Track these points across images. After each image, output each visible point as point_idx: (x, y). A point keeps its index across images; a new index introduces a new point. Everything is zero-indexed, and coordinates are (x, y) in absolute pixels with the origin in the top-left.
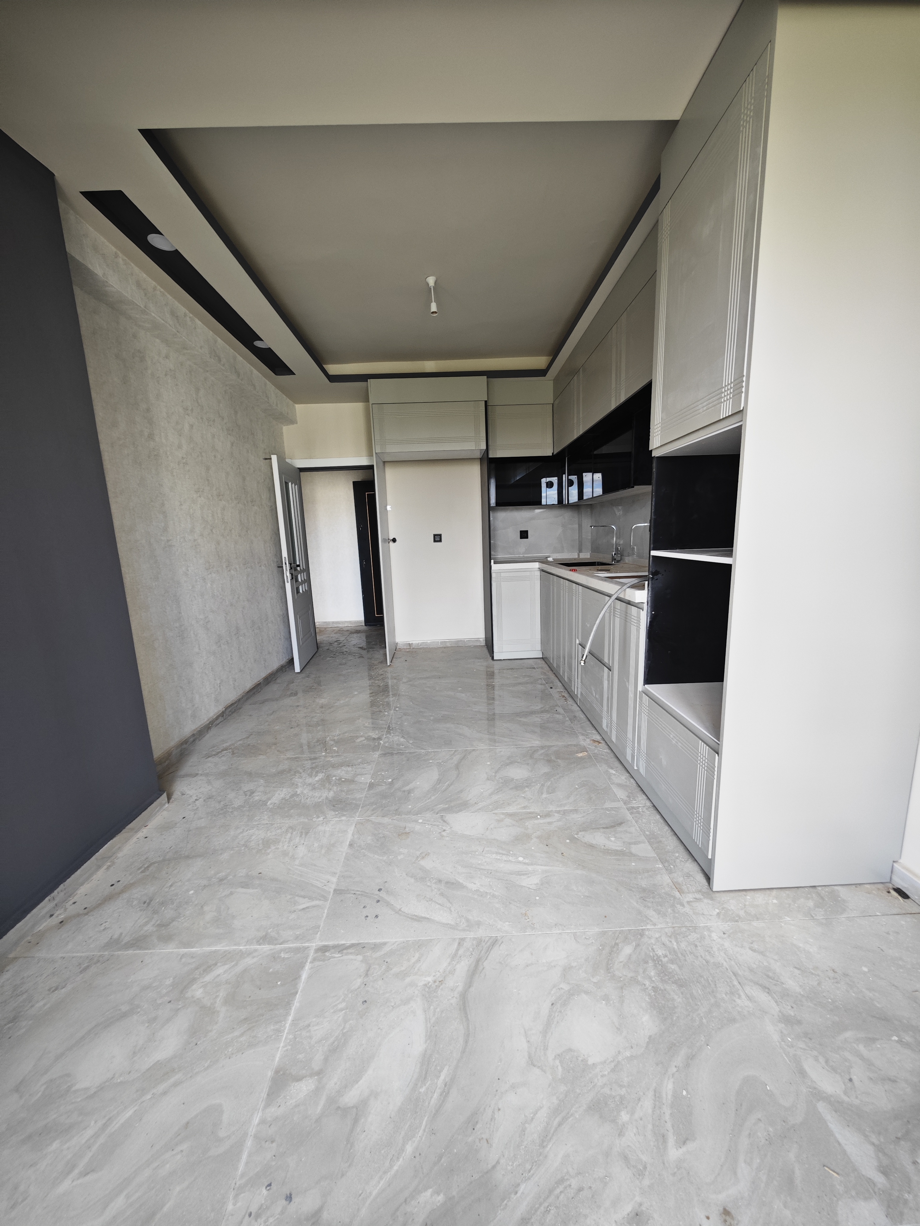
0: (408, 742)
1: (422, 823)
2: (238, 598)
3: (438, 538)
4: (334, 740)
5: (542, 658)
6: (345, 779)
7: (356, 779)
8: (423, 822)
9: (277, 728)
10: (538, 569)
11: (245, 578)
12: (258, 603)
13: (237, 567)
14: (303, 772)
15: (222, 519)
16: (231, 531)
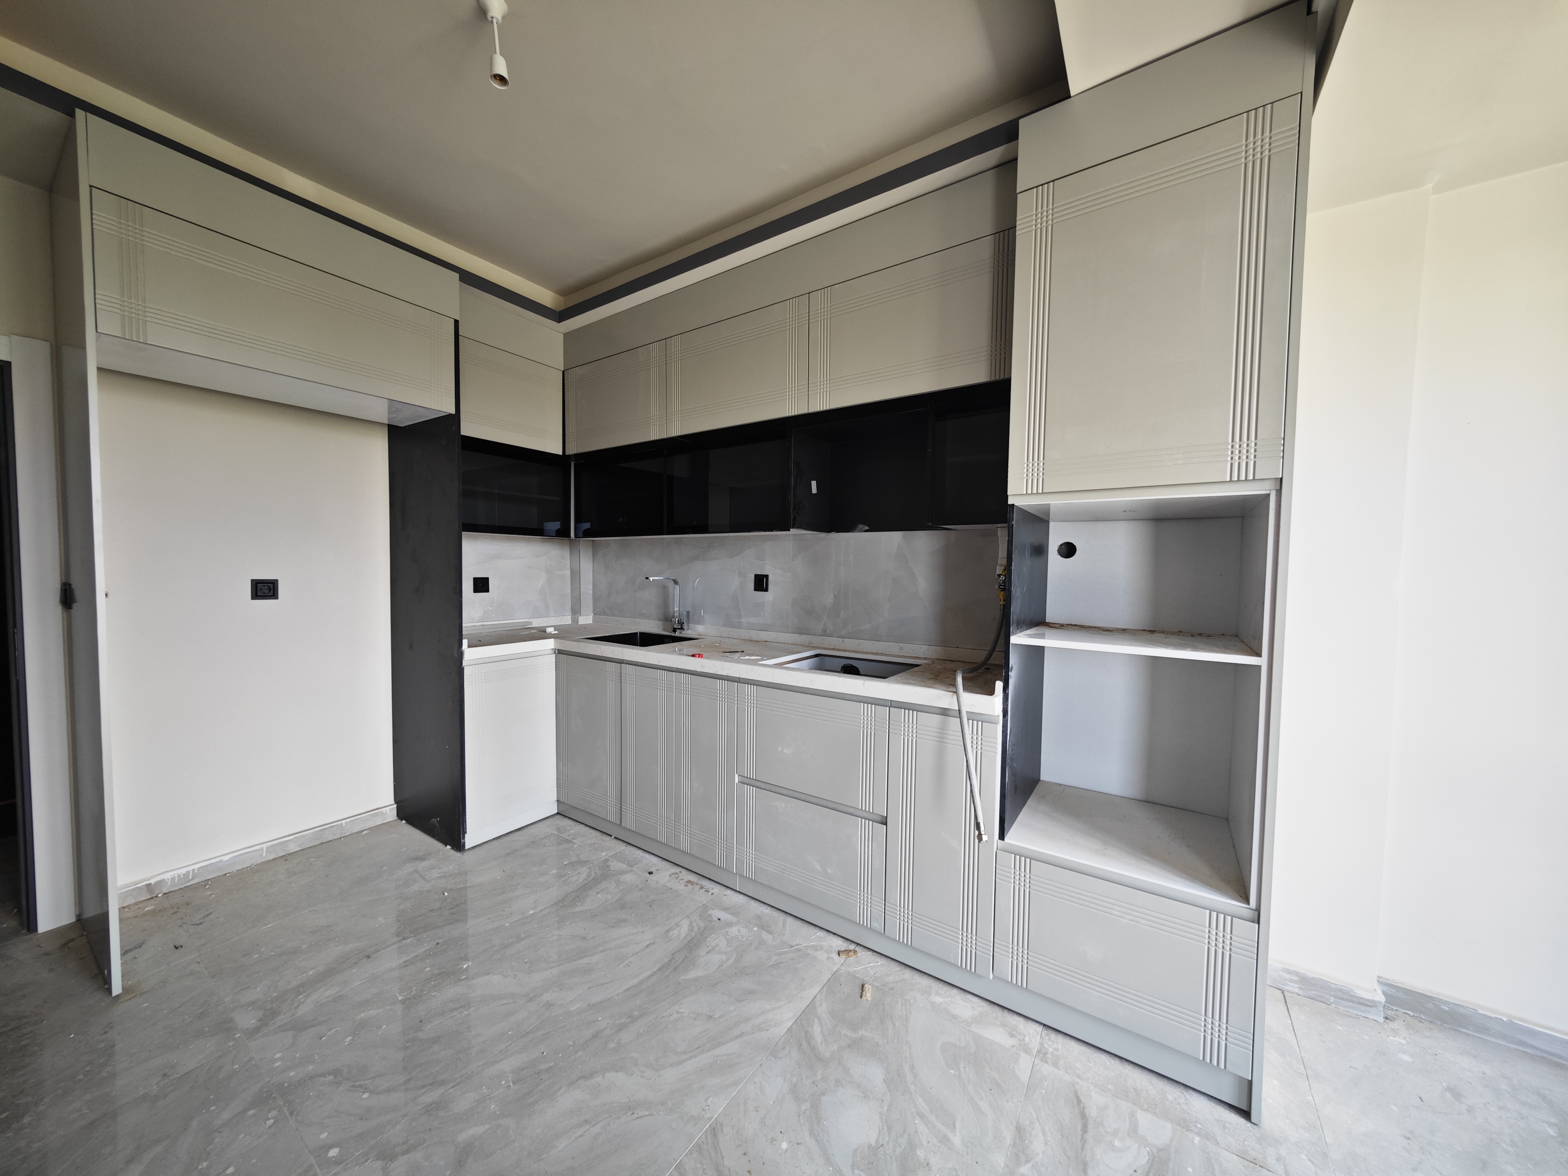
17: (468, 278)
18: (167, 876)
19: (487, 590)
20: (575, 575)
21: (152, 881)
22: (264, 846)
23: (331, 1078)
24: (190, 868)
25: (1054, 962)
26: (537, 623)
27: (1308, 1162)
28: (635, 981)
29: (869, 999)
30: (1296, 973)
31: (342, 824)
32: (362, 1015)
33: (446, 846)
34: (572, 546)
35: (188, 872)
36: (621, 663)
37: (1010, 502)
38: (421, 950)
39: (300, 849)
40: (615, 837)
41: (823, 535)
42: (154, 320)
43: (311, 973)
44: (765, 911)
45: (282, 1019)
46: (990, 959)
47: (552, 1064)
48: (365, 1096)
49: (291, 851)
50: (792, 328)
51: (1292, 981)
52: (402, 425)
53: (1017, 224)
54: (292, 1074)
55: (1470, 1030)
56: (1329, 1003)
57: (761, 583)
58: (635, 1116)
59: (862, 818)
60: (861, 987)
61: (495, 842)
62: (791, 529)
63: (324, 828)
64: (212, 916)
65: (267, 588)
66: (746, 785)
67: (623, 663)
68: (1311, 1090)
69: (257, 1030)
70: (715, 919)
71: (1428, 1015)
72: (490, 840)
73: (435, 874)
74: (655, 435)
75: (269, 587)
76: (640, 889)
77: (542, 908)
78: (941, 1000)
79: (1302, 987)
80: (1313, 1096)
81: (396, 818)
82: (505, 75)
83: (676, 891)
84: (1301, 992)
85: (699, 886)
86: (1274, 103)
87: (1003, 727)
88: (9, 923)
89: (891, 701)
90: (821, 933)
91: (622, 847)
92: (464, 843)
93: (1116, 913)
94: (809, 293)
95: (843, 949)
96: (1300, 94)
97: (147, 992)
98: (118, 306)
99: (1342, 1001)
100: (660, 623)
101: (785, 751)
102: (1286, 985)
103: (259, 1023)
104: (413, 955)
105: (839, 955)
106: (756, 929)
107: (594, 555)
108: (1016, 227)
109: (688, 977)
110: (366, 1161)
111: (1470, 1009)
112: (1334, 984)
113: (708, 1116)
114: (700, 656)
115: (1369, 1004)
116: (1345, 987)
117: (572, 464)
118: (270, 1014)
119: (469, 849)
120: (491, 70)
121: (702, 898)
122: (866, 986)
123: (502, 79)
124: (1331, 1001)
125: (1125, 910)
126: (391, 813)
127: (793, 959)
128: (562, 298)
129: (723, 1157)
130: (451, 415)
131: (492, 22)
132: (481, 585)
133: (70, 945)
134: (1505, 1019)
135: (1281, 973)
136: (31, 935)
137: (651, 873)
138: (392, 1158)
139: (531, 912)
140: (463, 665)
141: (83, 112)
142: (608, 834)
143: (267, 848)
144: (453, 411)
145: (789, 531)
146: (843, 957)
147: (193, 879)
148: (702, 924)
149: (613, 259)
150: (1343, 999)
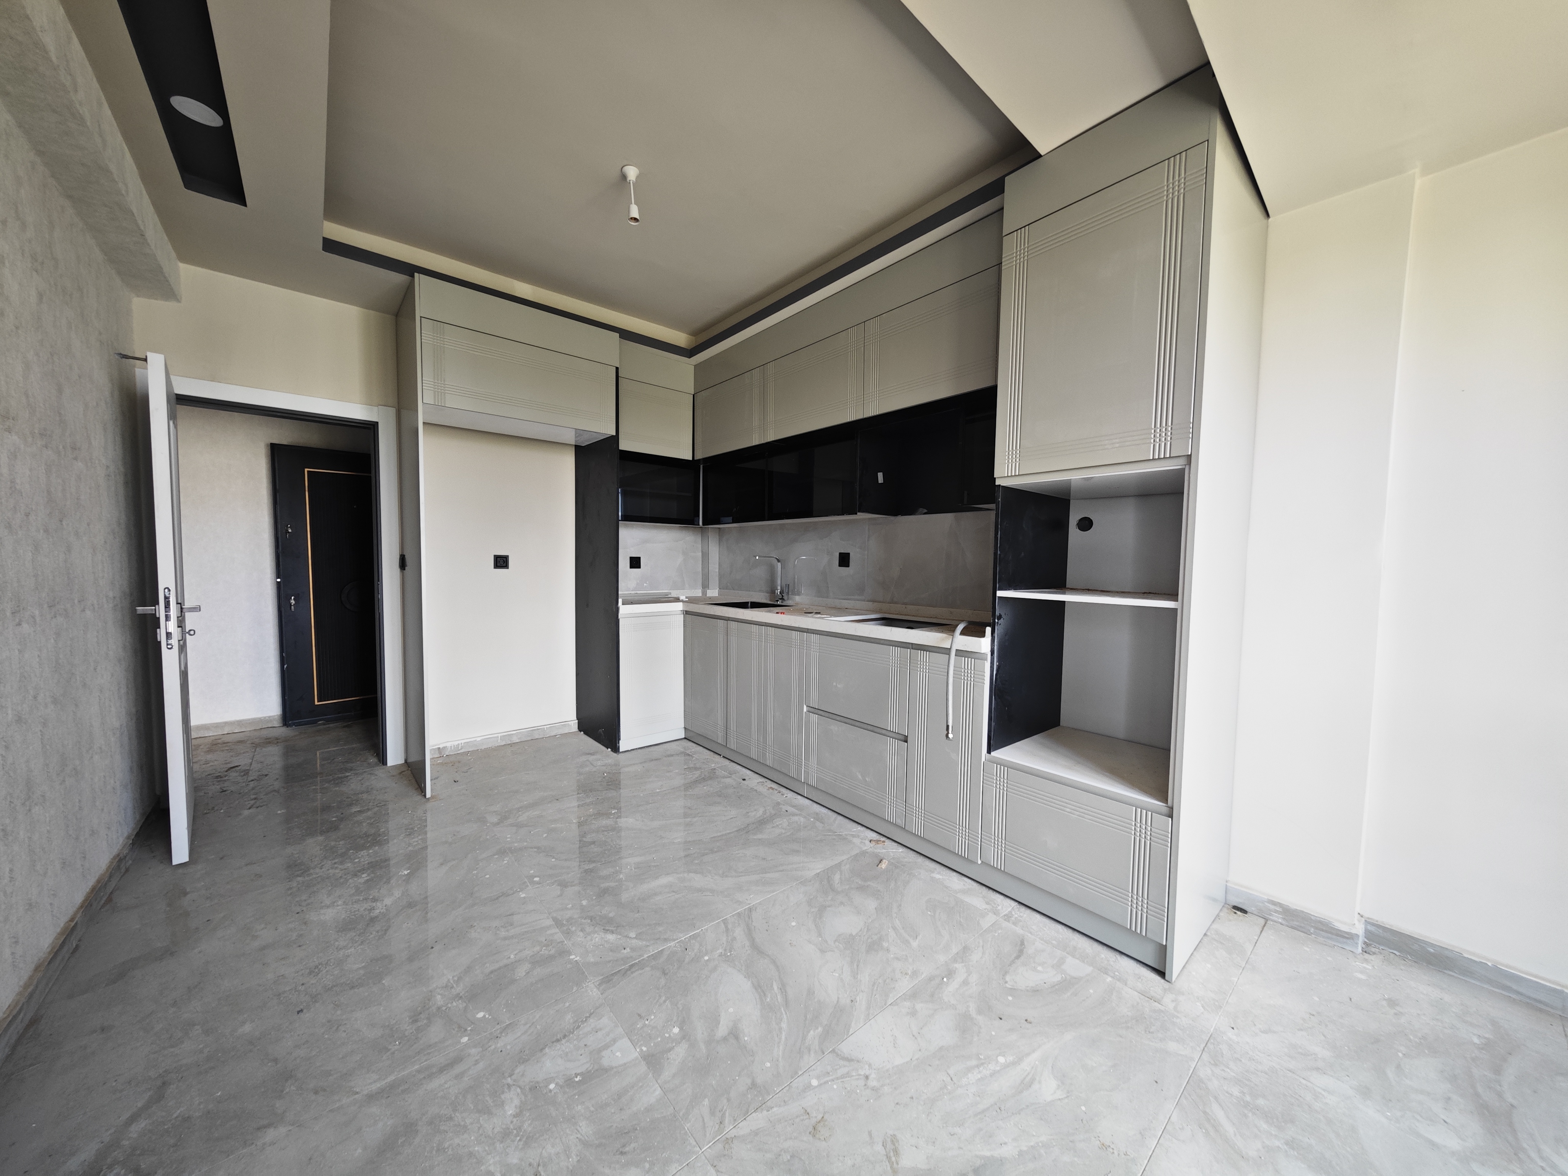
0: (627, 937)
1: (820, 1085)
2: (35, 698)
3: (501, 562)
4: (458, 997)
5: (685, 738)
6: (581, 1074)
7: (606, 1062)
8: (822, 1081)
9: (247, 1028)
10: (680, 612)
11: (52, 641)
12: (76, 705)
13: (37, 612)
14: (455, 1110)
15: (12, 482)
16: (27, 515)
17: (626, 335)
18: (448, 745)
19: (639, 567)
20: (705, 556)
21: (441, 746)
22: (499, 735)
23: (536, 850)
24: (460, 742)
25: (1024, 850)
26: (674, 594)
27: (1201, 1007)
28: (719, 834)
29: (883, 868)
30: (1280, 905)
31: (544, 728)
32: (553, 826)
33: (608, 749)
34: (703, 532)
35: (459, 744)
36: (727, 620)
37: (997, 483)
38: (588, 801)
39: (519, 741)
40: (723, 757)
41: (892, 518)
42: (449, 392)
43: (526, 803)
44: (823, 811)
45: (510, 821)
46: (978, 847)
47: (658, 864)
48: (553, 860)
49: (514, 742)
50: (875, 342)
51: (1276, 912)
52: (583, 445)
53: (1003, 260)
54: (516, 845)
55: (1455, 972)
56: (1309, 933)
57: (844, 560)
58: (703, 895)
59: (890, 737)
60: (880, 860)
61: (640, 750)
62: (858, 513)
63: (534, 730)
64: (472, 769)
65: (502, 561)
66: (811, 714)
67: (729, 620)
68: (1240, 975)
69: (498, 824)
70: (784, 810)
71: (1414, 956)
72: (637, 749)
73: (599, 763)
74: (756, 441)
75: (504, 560)
76: (735, 788)
77: (665, 789)
78: (941, 877)
79: (1286, 918)
80: (1238, 979)
81: (578, 730)
82: (637, 217)
83: (760, 792)
84: (1284, 922)
85: (777, 791)
86: (1188, 151)
87: (991, 663)
88: (373, 760)
89: (912, 644)
90: (860, 828)
91: (727, 762)
92: (619, 747)
93: (1068, 810)
94: (864, 322)
95: (875, 839)
96: (1207, 142)
97: (442, 799)
98: (432, 386)
99: (1321, 932)
100: (768, 595)
101: (839, 686)
102: (1271, 915)
103: (499, 821)
104: (583, 802)
105: (870, 842)
106: (812, 820)
107: (720, 540)
108: (1002, 263)
109: (755, 837)
110: (553, 885)
111: (1455, 953)
112: (1314, 916)
113: (749, 902)
114: (784, 613)
115: (1350, 937)
116: (1324, 919)
117: (701, 466)
118: (503, 818)
119: (622, 752)
120: (629, 216)
121: (778, 798)
122: (884, 861)
123: (635, 219)
124: (1311, 931)
125: (1074, 807)
126: (574, 725)
127: (834, 839)
128: (694, 338)
129: (752, 921)
130: (613, 436)
131: (630, 183)
132: (635, 563)
133: (403, 773)
134: (1490, 964)
135: (1266, 904)
136: (385, 766)
137: (744, 780)
138: (566, 886)
139: (658, 791)
140: (619, 617)
141: (418, 274)
142: (718, 754)
143: (501, 737)
144: (614, 434)
145: (856, 514)
146: (873, 843)
147: (461, 749)
148: (773, 812)
149: (725, 306)
150: (1322, 930)
